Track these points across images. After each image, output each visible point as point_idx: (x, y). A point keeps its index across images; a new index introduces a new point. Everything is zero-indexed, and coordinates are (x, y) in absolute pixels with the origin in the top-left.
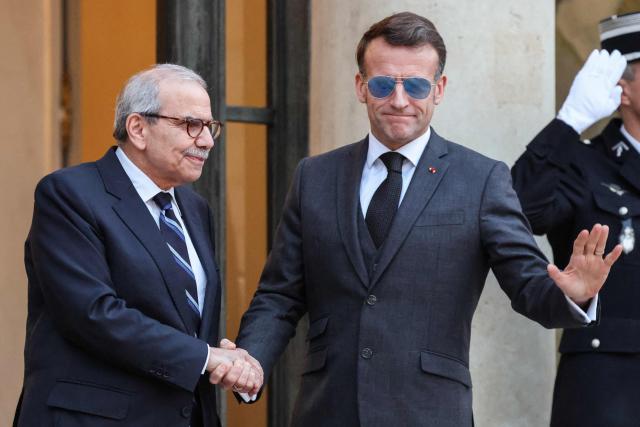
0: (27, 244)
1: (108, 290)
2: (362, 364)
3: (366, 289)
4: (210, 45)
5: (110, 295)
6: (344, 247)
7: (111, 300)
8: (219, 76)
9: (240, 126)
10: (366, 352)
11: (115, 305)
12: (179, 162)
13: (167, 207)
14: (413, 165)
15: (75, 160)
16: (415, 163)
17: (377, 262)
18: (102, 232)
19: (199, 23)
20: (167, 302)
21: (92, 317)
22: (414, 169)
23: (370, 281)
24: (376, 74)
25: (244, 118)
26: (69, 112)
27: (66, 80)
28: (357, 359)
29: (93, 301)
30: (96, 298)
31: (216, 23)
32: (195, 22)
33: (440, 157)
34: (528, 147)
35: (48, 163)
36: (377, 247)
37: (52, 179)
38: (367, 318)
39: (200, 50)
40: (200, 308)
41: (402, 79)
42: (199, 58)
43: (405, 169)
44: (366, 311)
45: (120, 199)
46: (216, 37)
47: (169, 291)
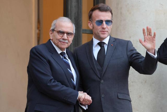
0: (28, 67)
1: (52, 78)
2: (102, 99)
3: (100, 79)
4: (78, 12)
5: (53, 79)
6: (92, 68)
7: (53, 80)
8: (80, 21)
9: (86, 34)
10: (103, 96)
11: (54, 82)
12: (58, 43)
13: (64, 56)
14: (106, 44)
15: (41, 43)
16: (107, 44)
17: (102, 71)
18: (49, 62)
19: (75, 6)
20: (66, 81)
21: (48, 84)
22: (107, 46)
23: (101, 77)
24: (97, 19)
25: (87, 32)
26: (40, 30)
27: (39, 22)
28: (101, 98)
29: (49, 81)
30: (49, 80)
31: (80, 6)
32: (74, 6)
33: (114, 42)
34: (164, 41)
35: (34, 44)
36: (101, 67)
37: (35, 48)
38: (102, 86)
39: (75, 14)
40: (75, 83)
41: (105, 20)
42: (75, 16)
43: (105, 46)
44: (101, 84)
45: (53, 54)
46: (79, 10)
47: (67, 79)
